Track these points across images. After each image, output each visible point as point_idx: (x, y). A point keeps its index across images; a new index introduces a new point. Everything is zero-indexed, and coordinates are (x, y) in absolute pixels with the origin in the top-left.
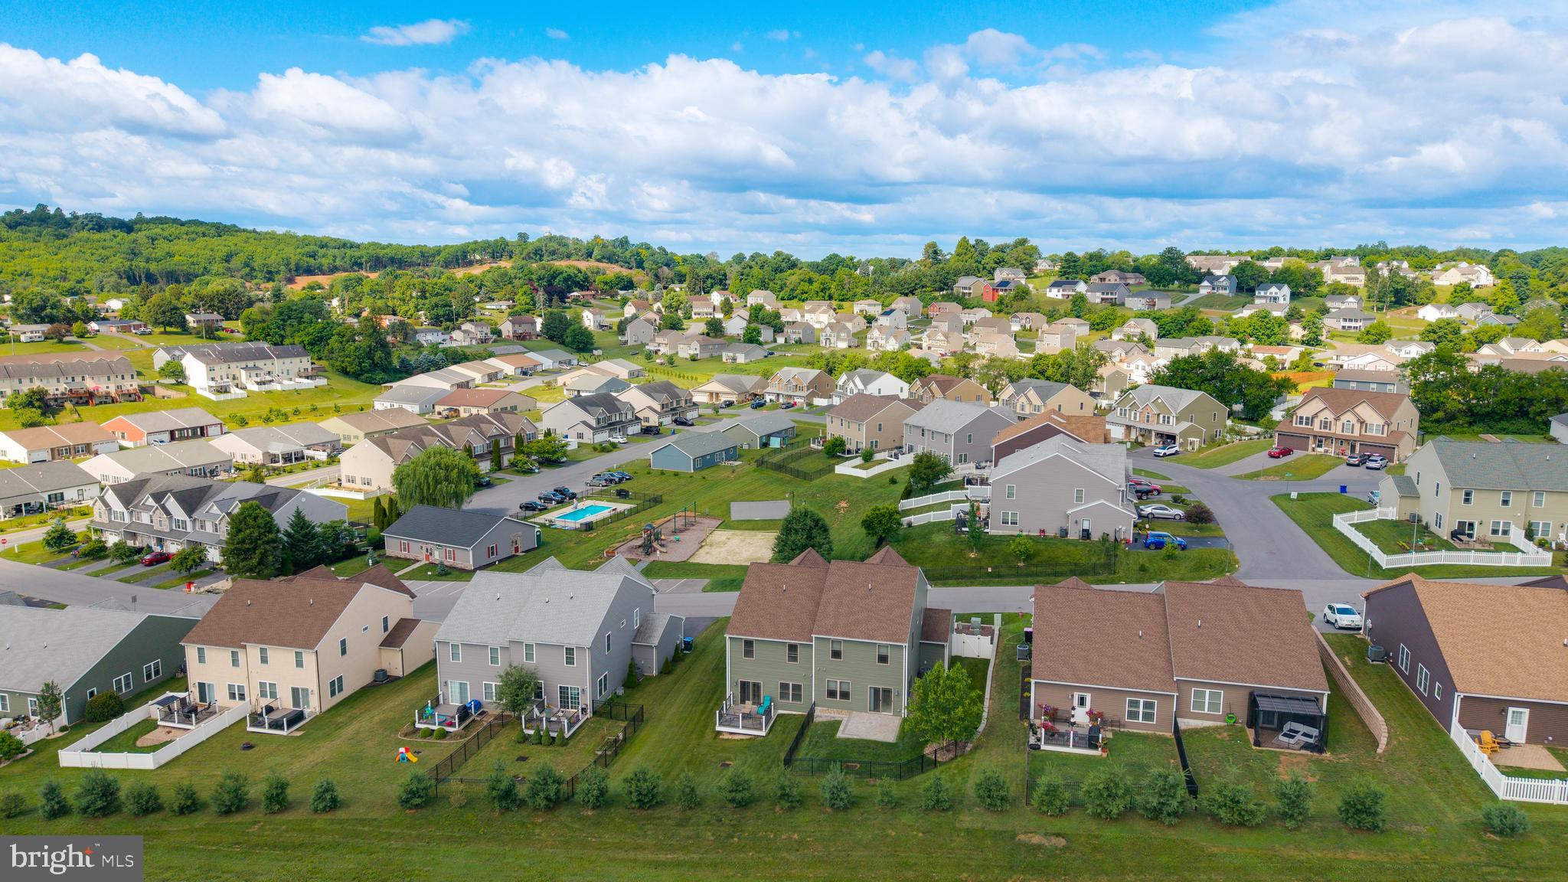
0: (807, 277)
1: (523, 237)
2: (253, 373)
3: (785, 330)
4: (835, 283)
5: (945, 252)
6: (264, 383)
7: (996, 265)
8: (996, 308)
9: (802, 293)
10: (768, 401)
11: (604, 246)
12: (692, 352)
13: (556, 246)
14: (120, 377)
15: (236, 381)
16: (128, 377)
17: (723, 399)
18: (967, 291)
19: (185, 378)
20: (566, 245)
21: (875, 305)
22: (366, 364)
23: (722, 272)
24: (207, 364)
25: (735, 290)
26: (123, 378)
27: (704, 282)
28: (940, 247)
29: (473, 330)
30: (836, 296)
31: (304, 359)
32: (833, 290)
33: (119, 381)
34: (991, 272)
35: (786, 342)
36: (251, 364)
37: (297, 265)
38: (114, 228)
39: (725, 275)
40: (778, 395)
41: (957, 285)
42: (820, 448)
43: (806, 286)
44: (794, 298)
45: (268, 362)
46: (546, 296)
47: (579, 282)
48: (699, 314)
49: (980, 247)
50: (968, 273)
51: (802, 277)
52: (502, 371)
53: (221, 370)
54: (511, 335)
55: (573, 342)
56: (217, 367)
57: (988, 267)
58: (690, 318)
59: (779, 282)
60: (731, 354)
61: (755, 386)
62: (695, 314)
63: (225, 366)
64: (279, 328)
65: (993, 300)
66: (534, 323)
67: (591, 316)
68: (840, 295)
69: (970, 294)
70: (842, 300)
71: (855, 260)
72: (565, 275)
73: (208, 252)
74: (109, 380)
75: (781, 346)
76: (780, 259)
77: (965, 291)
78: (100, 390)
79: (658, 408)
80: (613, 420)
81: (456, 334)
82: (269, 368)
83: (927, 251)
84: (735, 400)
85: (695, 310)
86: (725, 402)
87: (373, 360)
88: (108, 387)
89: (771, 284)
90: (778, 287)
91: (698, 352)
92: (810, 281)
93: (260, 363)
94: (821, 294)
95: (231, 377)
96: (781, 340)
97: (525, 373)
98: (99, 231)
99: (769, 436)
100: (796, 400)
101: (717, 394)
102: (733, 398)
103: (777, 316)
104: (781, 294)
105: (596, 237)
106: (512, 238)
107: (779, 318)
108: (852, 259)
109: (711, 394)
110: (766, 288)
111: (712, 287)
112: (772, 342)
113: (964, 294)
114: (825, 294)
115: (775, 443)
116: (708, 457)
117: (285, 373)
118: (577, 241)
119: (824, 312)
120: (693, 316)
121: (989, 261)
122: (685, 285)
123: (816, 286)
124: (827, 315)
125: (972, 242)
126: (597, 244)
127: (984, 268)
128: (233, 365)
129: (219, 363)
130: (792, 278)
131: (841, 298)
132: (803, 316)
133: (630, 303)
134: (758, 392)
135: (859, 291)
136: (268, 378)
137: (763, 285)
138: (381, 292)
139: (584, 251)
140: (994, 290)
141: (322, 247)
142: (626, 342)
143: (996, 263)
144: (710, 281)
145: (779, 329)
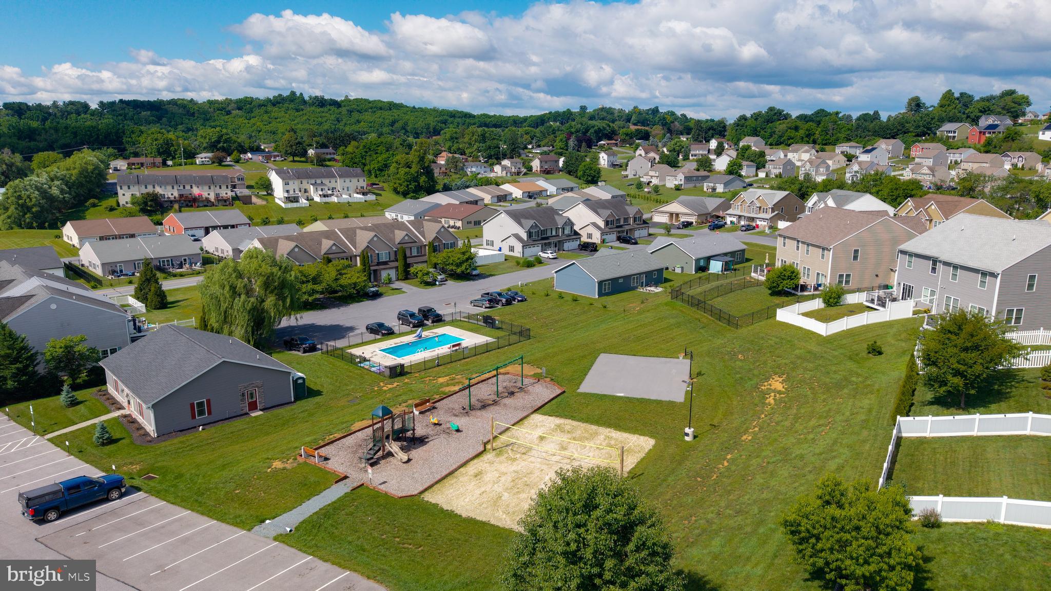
0: (794, 125)
1: (583, 108)
2: (319, 188)
3: (767, 166)
4: (819, 129)
5: (928, 104)
6: (325, 196)
7: (980, 114)
8: (982, 149)
9: (789, 139)
10: (729, 223)
11: (640, 113)
12: (677, 183)
13: (605, 114)
14: (218, 187)
15: (307, 194)
16: (224, 187)
17: (683, 219)
18: (952, 135)
19: (272, 190)
20: (612, 114)
21: (856, 147)
22: (412, 186)
23: (722, 125)
24: (283, 179)
25: (731, 138)
26: (220, 188)
27: (706, 133)
28: (923, 100)
29: (509, 165)
30: (819, 141)
31: (361, 180)
32: (817, 136)
33: (218, 190)
34: (975, 121)
35: (767, 175)
36: (319, 181)
37: (434, 129)
38: (330, 105)
39: (724, 127)
40: (740, 217)
41: (940, 129)
42: (763, 278)
43: (792, 133)
44: (781, 143)
45: (333, 180)
46: (576, 142)
47: (607, 134)
48: (695, 155)
49: (965, 99)
50: (951, 120)
51: (789, 125)
52: (511, 194)
53: (294, 185)
54: (539, 169)
55: (584, 175)
56: (291, 182)
57: (972, 116)
58: (689, 159)
59: (769, 131)
60: (712, 185)
61: (718, 208)
62: (692, 156)
63: (297, 182)
64: (362, 158)
65: (979, 142)
66: (557, 161)
67: (606, 157)
68: (823, 140)
69: (954, 137)
70: (825, 144)
71: (840, 115)
72: (596, 128)
73: (381, 120)
74: (210, 188)
75: (761, 179)
76: (772, 113)
77: (950, 135)
78: (203, 196)
79: (602, 224)
80: (549, 234)
81: (497, 168)
82: (333, 185)
83: (909, 104)
84: (694, 221)
85: (692, 152)
86: (683, 222)
87: (419, 183)
88: (209, 194)
89: (762, 132)
90: (767, 134)
91: (682, 182)
92: (796, 129)
93: (326, 181)
94: (806, 139)
95: (303, 190)
96: (762, 175)
97: (530, 197)
98: (322, 107)
99: (708, 259)
100: (759, 223)
101: (677, 215)
102: (693, 219)
103: (762, 154)
104: (770, 140)
105: (635, 108)
106: (576, 110)
107: (764, 156)
108: (837, 113)
109: (671, 214)
110: (757, 136)
111: (712, 137)
112: (753, 176)
113: (948, 137)
114: (809, 139)
115: (716, 267)
116: (621, 281)
117: (346, 189)
118: (621, 111)
119: (806, 152)
120: (690, 157)
121: (972, 110)
122: (690, 136)
123: (801, 132)
124: (809, 154)
125: (957, 95)
126: (635, 112)
127: (968, 117)
128: (305, 181)
129: (293, 179)
130: (780, 126)
131: (824, 142)
132: (786, 156)
133: (640, 148)
134: (721, 214)
135: (842, 136)
136: (330, 192)
137: (755, 133)
138: (456, 138)
139: (624, 117)
140: (980, 132)
141: (451, 117)
142: (627, 176)
143: (981, 111)
144: (711, 132)
145: (760, 166)
